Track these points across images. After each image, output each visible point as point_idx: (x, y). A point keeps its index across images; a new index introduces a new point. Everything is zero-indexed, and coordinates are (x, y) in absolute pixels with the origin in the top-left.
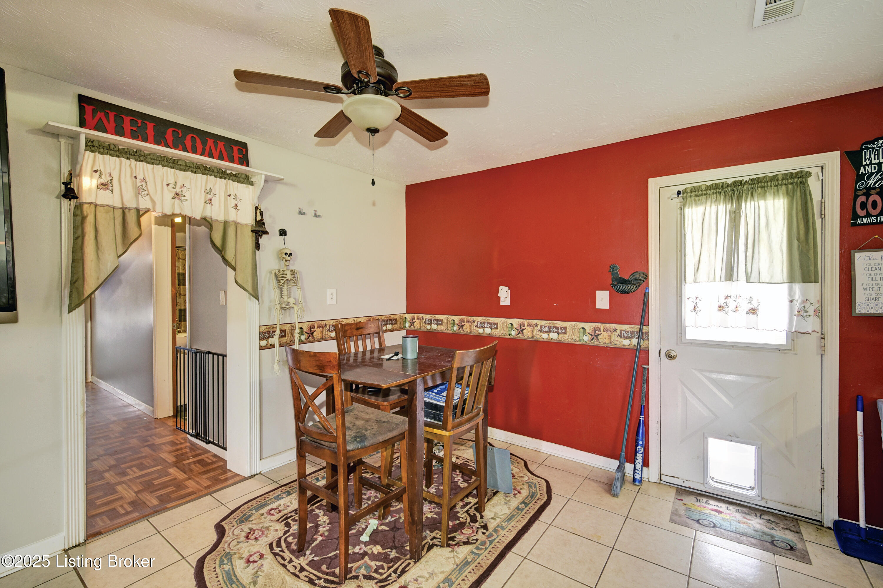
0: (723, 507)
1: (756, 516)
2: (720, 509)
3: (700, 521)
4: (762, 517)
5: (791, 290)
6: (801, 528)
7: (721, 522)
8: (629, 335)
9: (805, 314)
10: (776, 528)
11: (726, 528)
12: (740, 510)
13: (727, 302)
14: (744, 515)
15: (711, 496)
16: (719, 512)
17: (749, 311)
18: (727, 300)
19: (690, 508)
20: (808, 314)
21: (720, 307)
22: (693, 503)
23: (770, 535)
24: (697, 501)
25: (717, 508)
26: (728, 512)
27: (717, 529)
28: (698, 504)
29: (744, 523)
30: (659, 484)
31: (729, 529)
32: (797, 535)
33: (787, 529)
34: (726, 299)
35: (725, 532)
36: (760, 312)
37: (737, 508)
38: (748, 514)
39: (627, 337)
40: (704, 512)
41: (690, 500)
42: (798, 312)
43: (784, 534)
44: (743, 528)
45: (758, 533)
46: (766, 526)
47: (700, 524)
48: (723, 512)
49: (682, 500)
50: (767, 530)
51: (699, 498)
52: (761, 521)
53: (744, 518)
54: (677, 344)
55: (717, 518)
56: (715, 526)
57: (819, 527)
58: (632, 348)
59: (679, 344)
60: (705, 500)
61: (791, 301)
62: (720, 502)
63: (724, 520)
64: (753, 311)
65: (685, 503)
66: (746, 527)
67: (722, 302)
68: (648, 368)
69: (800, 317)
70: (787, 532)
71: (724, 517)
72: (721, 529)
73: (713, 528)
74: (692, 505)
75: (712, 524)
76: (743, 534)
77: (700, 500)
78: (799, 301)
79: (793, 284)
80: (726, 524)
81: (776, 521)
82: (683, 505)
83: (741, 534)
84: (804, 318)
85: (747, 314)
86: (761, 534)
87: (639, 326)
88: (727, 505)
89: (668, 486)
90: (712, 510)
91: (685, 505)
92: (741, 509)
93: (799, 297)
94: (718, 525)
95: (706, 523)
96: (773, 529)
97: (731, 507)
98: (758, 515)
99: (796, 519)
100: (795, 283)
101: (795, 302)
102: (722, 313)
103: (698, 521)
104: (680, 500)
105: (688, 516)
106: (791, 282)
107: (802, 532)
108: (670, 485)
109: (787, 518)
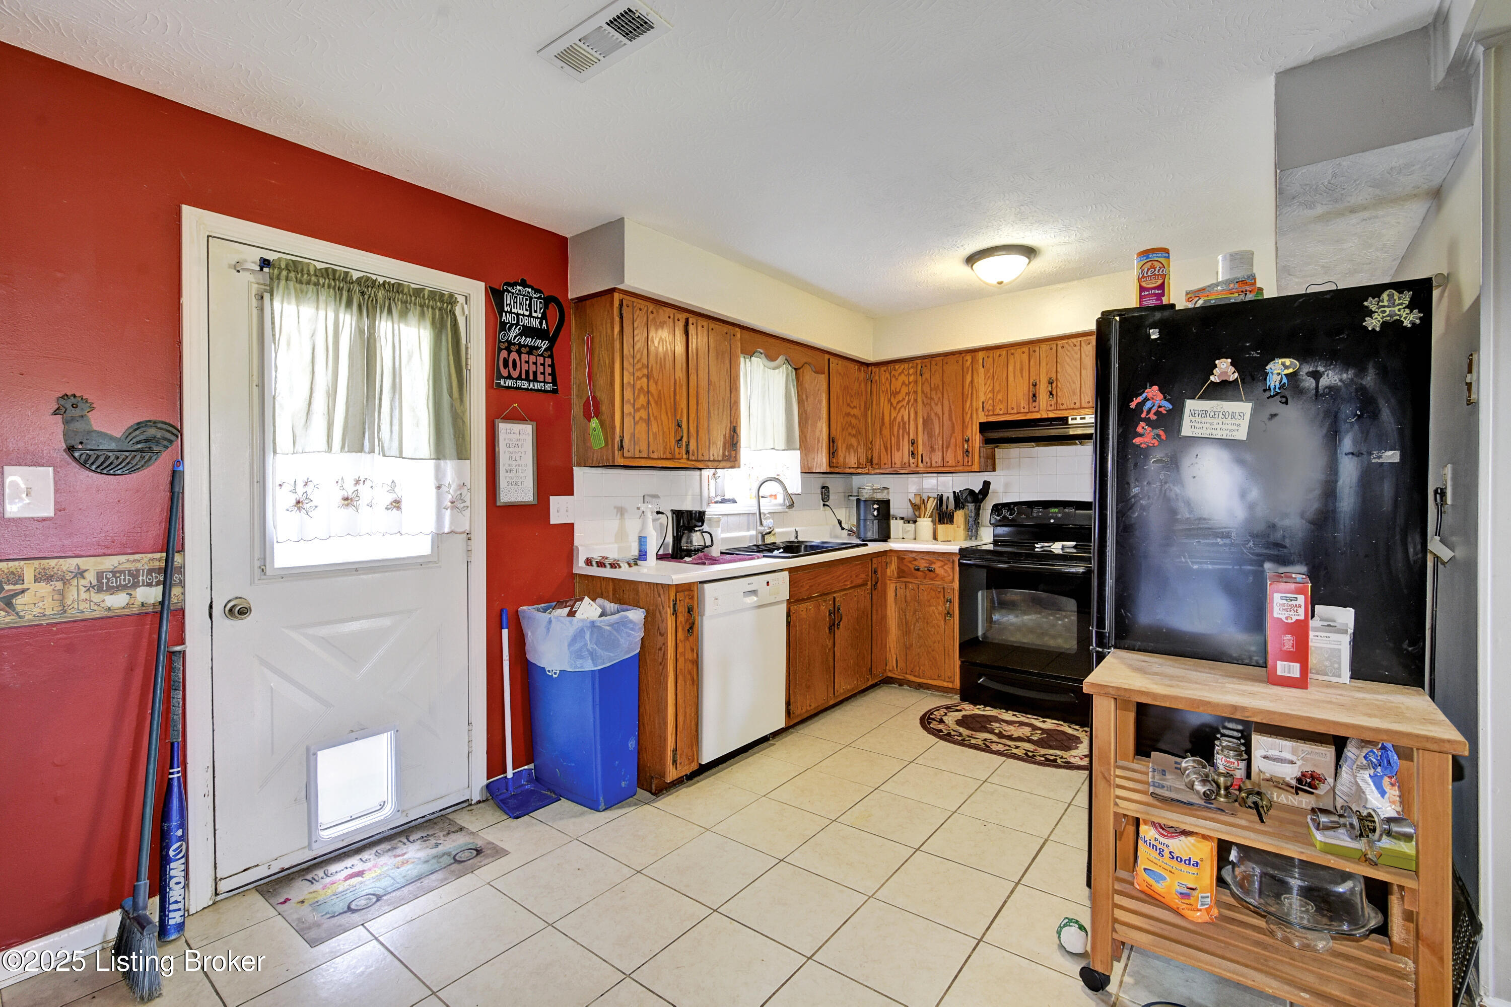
0: (354, 863)
1: (405, 844)
2: (356, 869)
3: (353, 906)
4: (411, 839)
5: (438, 471)
6: (458, 822)
7: (378, 884)
8: (125, 579)
9: (462, 505)
10: (439, 842)
11: (393, 888)
12: (379, 851)
13: (357, 490)
14: (390, 853)
15: (322, 862)
16: (360, 874)
17: (391, 504)
18: (358, 487)
19: (316, 900)
20: (465, 504)
21: (346, 499)
22: (311, 890)
23: (444, 855)
24: (312, 883)
25: (350, 871)
26: (369, 865)
27: (385, 898)
28: (317, 886)
29: (403, 863)
30: (215, 907)
31: (398, 886)
32: (463, 833)
33: (449, 834)
34: (356, 484)
35: (398, 893)
36: (403, 505)
37: (373, 851)
38: (394, 848)
39: (120, 585)
40: (341, 889)
41: (299, 890)
42: (452, 503)
43: (453, 841)
44: (411, 870)
45: (431, 862)
46: (427, 847)
47: (357, 910)
48: (364, 871)
49: (287, 900)
50: (434, 851)
51: (309, 877)
52: (417, 845)
53: (396, 856)
54: (252, 583)
55: (369, 884)
56: (379, 898)
57: (469, 808)
58: (150, 609)
59: (256, 581)
60: (320, 873)
61: (439, 487)
62: (343, 861)
63: (378, 878)
64: (396, 504)
65: (300, 899)
66: (411, 865)
67: (350, 489)
68: (184, 651)
69: (455, 511)
70: (453, 836)
71: (373, 875)
72: (390, 893)
73: (379, 903)
74: (314, 895)
75: (371, 897)
76: (419, 878)
77: (313, 878)
78: (453, 486)
79: (442, 462)
80: (386, 883)
81: (430, 832)
82: (300, 905)
83: (419, 879)
84: (460, 510)
85: (386, 508)
86: (434, 861)
87: (164, 554)
88: (358, 857)
89: (237, 898)
90: (347, 878)
91: (303, 902)
92: (380, 848)
93: (453, 481)
94: (380, 892)
95: (362, 902)
96: (437, 845)
97: (365, 855)
98: (405, 841)
99: (442, 816)
100: (445, 458)
101: (444, 489)
102: (351, 510)
103: (349, 909)
104: (285, 902)
105: (328, 916)
106: (438, 459)
107: (464, 825)
108: (239, 891)
109: (435, 821)
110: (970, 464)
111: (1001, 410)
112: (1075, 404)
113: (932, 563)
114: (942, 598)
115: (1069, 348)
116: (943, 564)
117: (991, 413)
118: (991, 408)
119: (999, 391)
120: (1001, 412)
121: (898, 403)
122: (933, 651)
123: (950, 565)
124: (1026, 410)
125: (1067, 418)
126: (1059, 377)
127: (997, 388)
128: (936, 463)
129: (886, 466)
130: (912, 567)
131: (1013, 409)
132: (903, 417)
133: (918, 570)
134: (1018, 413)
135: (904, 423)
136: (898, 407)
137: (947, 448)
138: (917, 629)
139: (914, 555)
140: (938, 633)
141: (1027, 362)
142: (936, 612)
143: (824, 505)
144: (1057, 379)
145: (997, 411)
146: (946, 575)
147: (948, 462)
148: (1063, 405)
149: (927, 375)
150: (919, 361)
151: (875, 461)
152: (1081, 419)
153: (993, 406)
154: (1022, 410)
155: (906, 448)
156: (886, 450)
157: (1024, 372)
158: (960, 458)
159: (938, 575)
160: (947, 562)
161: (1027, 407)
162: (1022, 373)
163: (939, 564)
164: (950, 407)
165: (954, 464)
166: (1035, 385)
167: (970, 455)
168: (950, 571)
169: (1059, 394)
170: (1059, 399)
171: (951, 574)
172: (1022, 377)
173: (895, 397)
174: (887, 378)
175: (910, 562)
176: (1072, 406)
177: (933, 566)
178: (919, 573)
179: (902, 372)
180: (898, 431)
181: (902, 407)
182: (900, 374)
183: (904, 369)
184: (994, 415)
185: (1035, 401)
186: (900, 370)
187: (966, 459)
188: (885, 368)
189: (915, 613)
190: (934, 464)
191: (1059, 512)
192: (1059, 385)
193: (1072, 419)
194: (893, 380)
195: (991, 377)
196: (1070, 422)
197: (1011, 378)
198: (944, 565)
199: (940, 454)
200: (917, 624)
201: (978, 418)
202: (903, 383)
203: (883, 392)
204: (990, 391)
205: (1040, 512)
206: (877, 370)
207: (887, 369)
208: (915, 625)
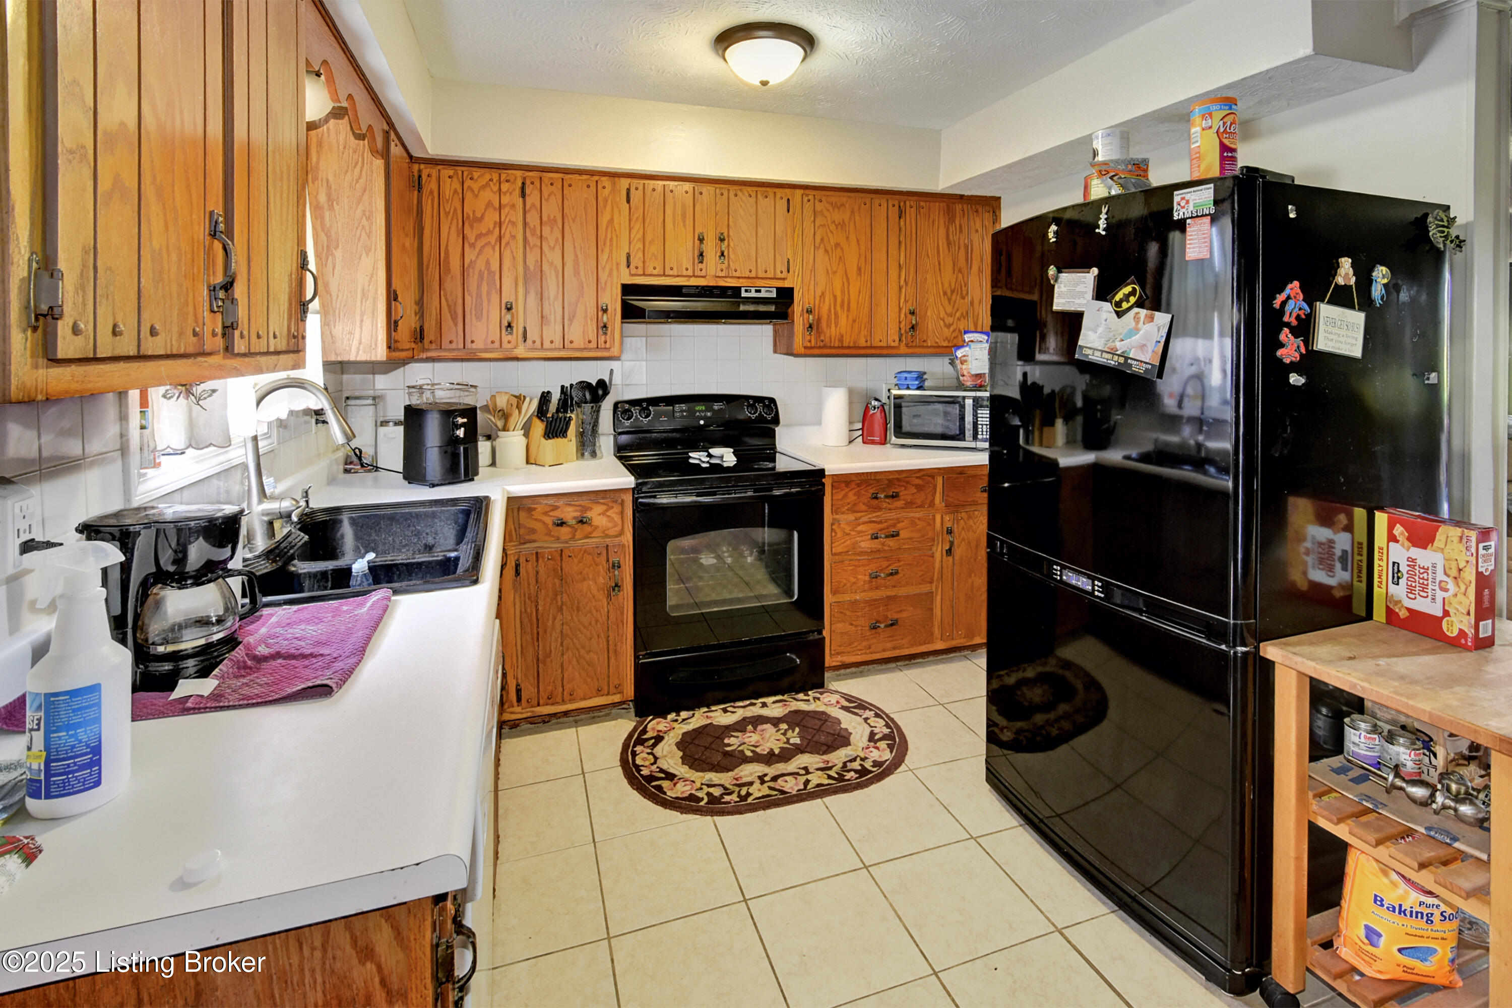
110: (608, 345)
111: (655, 268)
112: (750, 271)
113: (586, 509)
114: (604, 562)
115: (744, 198)
116: (605, 507)
117: (640, 271)
118: (640, 265)
119: (652, 242)
120: (655, 272)
121: (479, 236)
122: (588, 652)
123: (617, 509)
124: (690, 273)
125: (739, 289)
126: (731, 234)
127: (649, 237)
128: (552, 342)
129: (454, 346)
130: (548, 520)
131: (672, 269)
132: (488, 263)
133: (562, 524)
134: (678, 276)
135: (491, 273)
136: (479, 244)
137: (571, 320)
138: (558, 623)
139: (551, 502)
140: (597, 621)
141: (692, 208)
142: (594, 588)
143: (317, 422)
144: (729, 236)
145: (650, 270)
146: (610, 525)
147: (571, 342)
148: (736, 271)
149: (533, 197)
150: (519, 173)
151: (430, 334)
152: (757, 291)
153: (644, 262)
154: (685, 273)
155: (494, 313)
156: (454, 319)
157: (687, 220)
158: (592, 336)
159: (596, 528)
160: (611, 504)
161: (691, 269)
162: (684, 222)
163: (599, 509)
164: (576, 256)
165: (582, 346)
166: (701, 240)
167: (609, 332)
168: (617, 519)
169: (732, 256)
170: (731, 263)
171: (620, 522)
172: (684, 226)
173: (472, 227)
174: (455, 191)
175: (546, 513)
176: (747, 274)
177: (589, 514)
178: (564, 530)
179: (487, 185)
180: (479, 287)
181: (486, 244)
182: (483, 188)
183: (491, 180)
184: (644, 275)
185: (702, 262)
186: (483, 181)
187: (602, 339)
188: (451, 173)
189: (554, 599)
190: (547, 345)
191: (707, 410)
192: (731, 244)
193: (746, 291)
194: (469, 196)
195: (641, 219)
196: (744, 294)
197: (669, 226)
198: (607, 510)
199: (559, 328)
200: (560, 617)
201: (619, 277)
202: (489, 204)
203: (447, 214)
204: (639, 240)
205: (684, 411)
206: (434, 172)
207: (456, 173)
208: (554, 619)
